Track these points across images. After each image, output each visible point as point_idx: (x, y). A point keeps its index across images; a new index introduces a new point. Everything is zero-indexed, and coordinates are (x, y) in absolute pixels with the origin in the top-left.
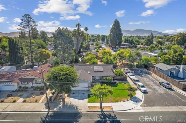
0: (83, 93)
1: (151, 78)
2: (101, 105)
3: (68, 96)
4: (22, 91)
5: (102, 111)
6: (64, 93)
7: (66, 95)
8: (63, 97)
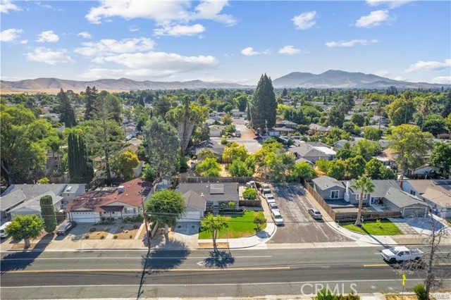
0: (193, 227)
1: (302, 202)
2: (214, 241)
3: (173, 230)
4: (107, 224)
5: (215, 248)
6: (167, 226)
7: (170, 229)
8: (166, 232)
